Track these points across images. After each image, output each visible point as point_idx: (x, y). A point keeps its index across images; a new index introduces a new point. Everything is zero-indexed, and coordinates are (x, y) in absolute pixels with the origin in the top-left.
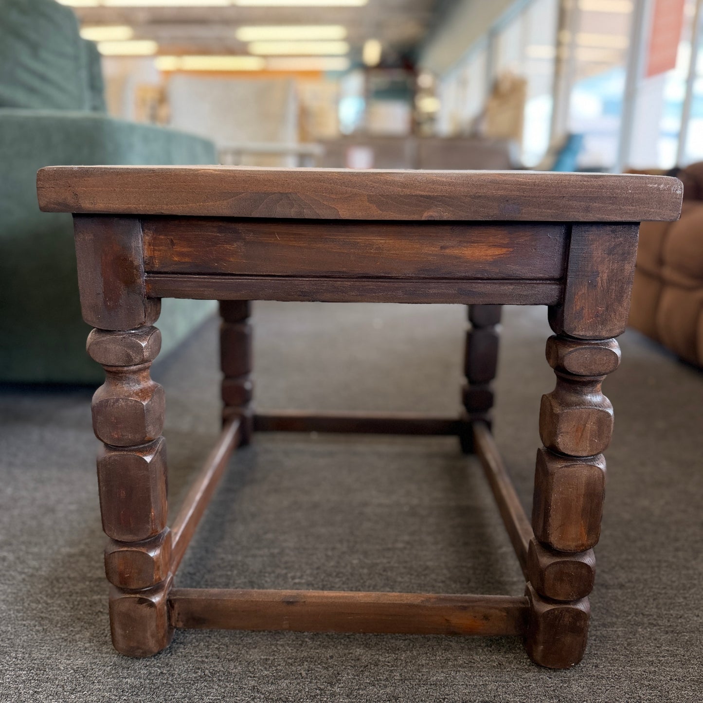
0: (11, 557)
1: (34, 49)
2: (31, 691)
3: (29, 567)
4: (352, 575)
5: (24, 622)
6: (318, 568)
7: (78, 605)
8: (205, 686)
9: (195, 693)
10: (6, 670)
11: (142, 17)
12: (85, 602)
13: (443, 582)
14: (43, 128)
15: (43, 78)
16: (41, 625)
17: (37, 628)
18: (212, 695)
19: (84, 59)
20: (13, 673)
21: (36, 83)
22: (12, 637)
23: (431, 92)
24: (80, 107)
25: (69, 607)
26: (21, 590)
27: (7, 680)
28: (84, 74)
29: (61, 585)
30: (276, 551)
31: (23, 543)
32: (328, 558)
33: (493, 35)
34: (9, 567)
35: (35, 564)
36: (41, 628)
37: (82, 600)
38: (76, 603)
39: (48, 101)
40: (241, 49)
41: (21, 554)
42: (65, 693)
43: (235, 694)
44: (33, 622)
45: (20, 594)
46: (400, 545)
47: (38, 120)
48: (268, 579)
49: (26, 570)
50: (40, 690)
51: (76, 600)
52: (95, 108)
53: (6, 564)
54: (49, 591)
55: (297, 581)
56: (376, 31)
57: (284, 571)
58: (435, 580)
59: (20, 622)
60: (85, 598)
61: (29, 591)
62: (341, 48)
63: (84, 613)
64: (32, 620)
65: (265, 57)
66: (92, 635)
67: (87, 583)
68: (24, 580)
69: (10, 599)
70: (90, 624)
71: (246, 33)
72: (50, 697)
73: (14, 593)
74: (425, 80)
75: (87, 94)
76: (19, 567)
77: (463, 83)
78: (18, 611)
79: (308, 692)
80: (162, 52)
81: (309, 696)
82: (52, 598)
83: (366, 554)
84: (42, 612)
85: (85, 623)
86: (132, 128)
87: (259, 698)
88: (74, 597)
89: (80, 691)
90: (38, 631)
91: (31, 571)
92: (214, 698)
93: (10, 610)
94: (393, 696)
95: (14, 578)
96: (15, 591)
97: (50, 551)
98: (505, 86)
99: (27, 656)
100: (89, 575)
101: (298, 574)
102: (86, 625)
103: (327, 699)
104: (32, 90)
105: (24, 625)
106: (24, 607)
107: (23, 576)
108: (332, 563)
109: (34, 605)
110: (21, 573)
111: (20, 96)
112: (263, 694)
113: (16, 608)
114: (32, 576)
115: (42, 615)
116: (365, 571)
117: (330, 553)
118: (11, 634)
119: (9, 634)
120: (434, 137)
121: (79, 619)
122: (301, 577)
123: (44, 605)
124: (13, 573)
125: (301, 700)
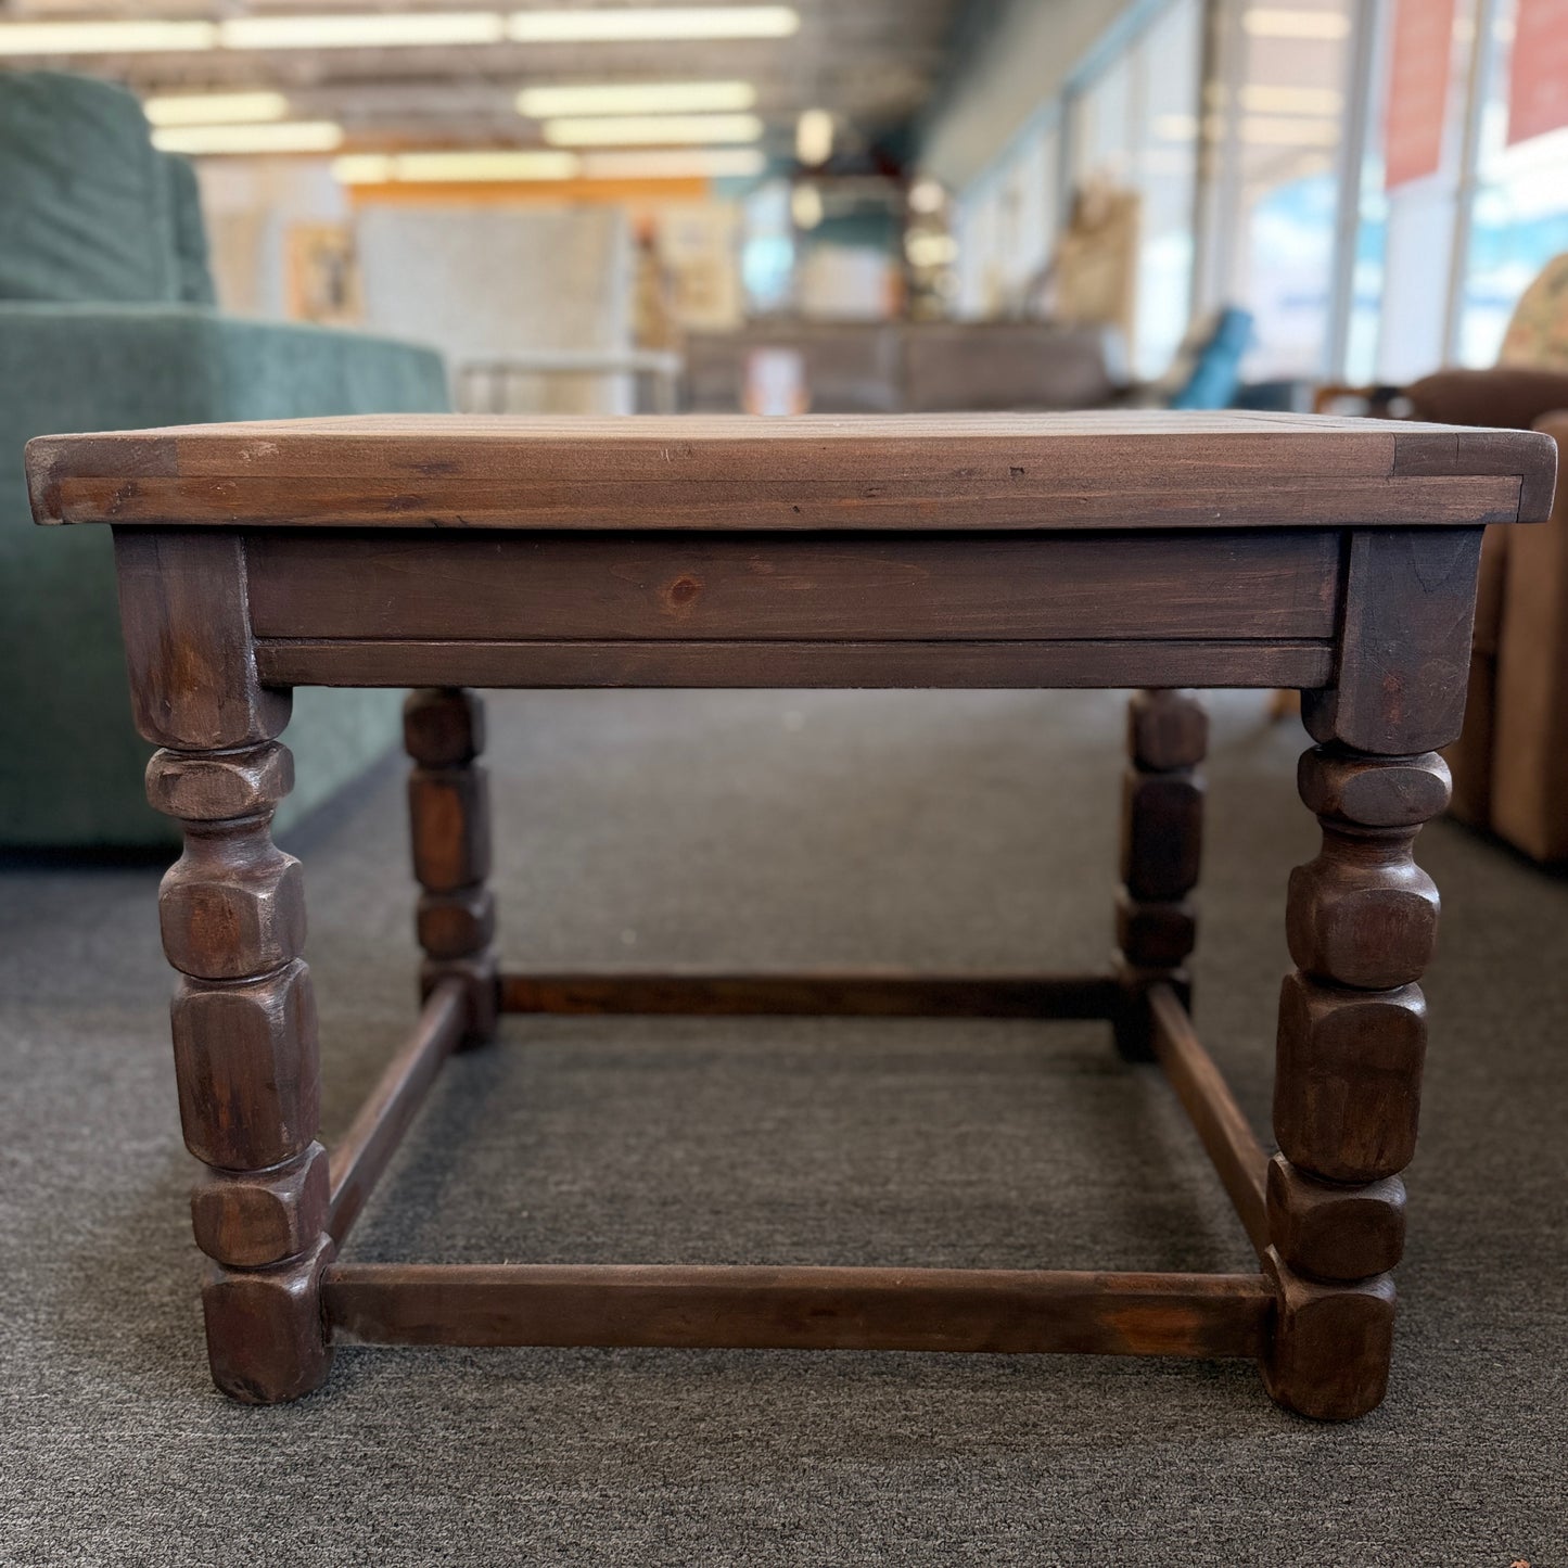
0: (26, 1159)
1: (63, 180)
2: (62, 1372)
3: (60, 1175)
4: (669, 1175)
5: (51, 1266)
6: (608, 1167)
7: (152, 1235)
8: (377, 1358)
9: (358, 1370)
10: (18, 1340)
11: (306, 70)
12: (165, 1231)
13: (838, 1184)
14: (83, 341)
15: (81, 237)
16: (81, 1268)
17: (75, 1273)
18: (389, 1371)
19: (163, 198)
20: (30, 1344)
21: (68, 248)
22: (30, 1288)
23: (938, 223)
24: (157, 295)
25: (134, 1239)
26: (45, 1213)
27: (20, 1355)
28: (164, 228)
29: (120, 1204)
30: (530, 1140)
31: (51, 1135)
32: (629, 1149)
33: (1070, 96)
34: (23, 1178)
35: (73, 1170)
36: (81, 1274)
37: (157, 1229)
38: (148, 1233)
39: (93, 284)
40: (528, 137)
41: (46, 1154)
42: (124, 1373)
43: (431, 1369)
44: (66, 1266)
45: (44, 1220)
46: (768, 1125)
47: (71, 324)
48: (510, 1187)
49: (55, 1181)
50: (79, 1369)
51: (147, 1228)
52: (189, 295)
53: (17, 1171)
54: (98, 1215)
55: (564, 1188)
56: (824, 90)
57: (543, 1173)
58: (825, 1182)
59: (43, 1265)
60: (165, 1225)
61: (60, 1215)
62: (745, 128)
63: (162, 1248)
64: (65, 1261)
65: (578, 150)
66: (176, 1283)
67: (170, 1200)
68: (51, 1197)
69: (25, 1228)
70: (173, 1266)
71: (537, 101)
72: (98, 1380)
73: (32, 1219)
74: (925, 196)
75: (172, 266)
76: (43, 1177)
77: (1011, 202)
78: (40, 1248)
79: (563, 1363)
80: (349, 148)
81: (563, 1371)
82: (103, 1224)
83: (701, 1141)
84: (84, 1249)
85: (164, 1264)
86: (260, 335)
87: (474, 1374)
88: (144, 1223)
89: (150, 1370)
90: (76, 1278)
91: (64, 1182)
92: (391, 1376)
93: (25, 1246)
94: (715, 1367)
95: (32, 1194)
96: (34, 1215)
97: (101, 1149)
98: (1094, 210)
99: (55, 1317)
100: (174, 1186)
101: (569, 1177)
102: (166, 1269)
103: (596, 1373)
104: (59, 263)
105: (52, 1270)
106: (50, 1240)
107: (50, 1191)
108: (635, 1158)
109: (70, 1238)
110: (44, 1186)
111: (36, 275)
112: (480, 1368)
113: (37, 1242)
114: (67, 1190)
115: (86, 1253)
116: (696, 1169)
117: (632, 1141)
118: (27, 1284)
119: (23, 1284)
120: (947, 320)
121: (152, 1258)
122: (573, 1182)
123: (89, 1237)
124: (30, 1186)
125: (550, 1376)
